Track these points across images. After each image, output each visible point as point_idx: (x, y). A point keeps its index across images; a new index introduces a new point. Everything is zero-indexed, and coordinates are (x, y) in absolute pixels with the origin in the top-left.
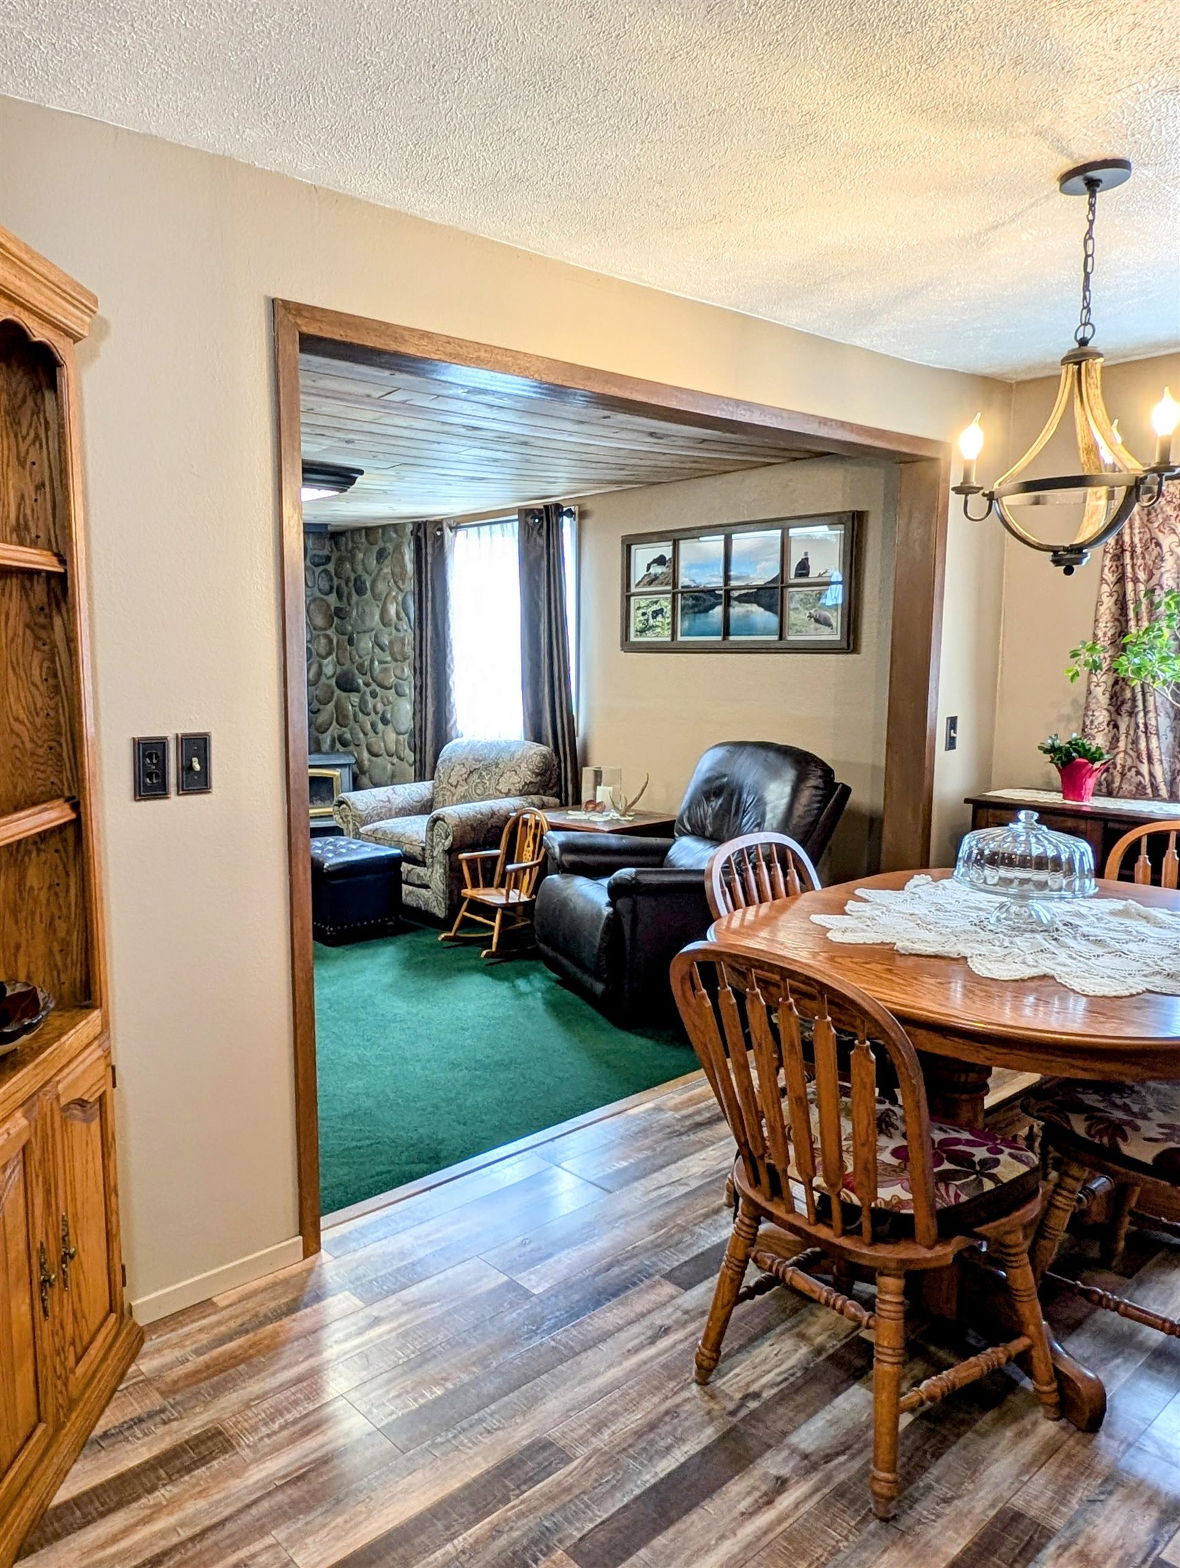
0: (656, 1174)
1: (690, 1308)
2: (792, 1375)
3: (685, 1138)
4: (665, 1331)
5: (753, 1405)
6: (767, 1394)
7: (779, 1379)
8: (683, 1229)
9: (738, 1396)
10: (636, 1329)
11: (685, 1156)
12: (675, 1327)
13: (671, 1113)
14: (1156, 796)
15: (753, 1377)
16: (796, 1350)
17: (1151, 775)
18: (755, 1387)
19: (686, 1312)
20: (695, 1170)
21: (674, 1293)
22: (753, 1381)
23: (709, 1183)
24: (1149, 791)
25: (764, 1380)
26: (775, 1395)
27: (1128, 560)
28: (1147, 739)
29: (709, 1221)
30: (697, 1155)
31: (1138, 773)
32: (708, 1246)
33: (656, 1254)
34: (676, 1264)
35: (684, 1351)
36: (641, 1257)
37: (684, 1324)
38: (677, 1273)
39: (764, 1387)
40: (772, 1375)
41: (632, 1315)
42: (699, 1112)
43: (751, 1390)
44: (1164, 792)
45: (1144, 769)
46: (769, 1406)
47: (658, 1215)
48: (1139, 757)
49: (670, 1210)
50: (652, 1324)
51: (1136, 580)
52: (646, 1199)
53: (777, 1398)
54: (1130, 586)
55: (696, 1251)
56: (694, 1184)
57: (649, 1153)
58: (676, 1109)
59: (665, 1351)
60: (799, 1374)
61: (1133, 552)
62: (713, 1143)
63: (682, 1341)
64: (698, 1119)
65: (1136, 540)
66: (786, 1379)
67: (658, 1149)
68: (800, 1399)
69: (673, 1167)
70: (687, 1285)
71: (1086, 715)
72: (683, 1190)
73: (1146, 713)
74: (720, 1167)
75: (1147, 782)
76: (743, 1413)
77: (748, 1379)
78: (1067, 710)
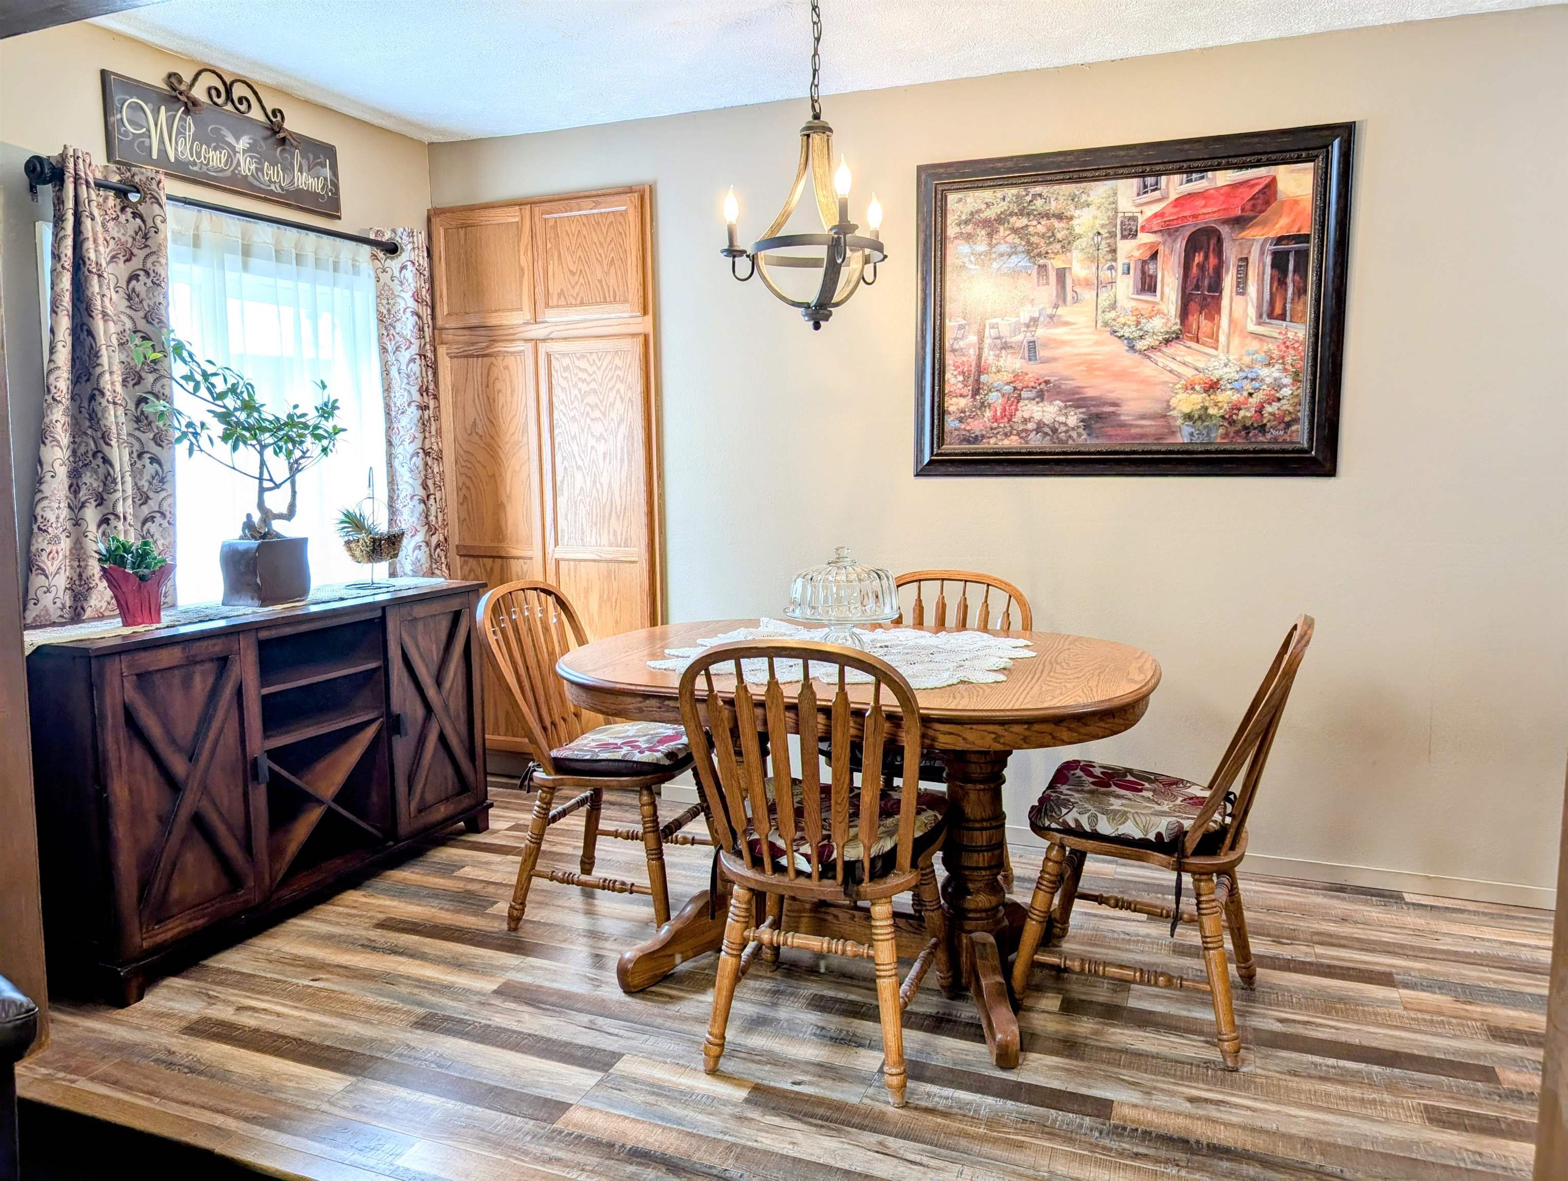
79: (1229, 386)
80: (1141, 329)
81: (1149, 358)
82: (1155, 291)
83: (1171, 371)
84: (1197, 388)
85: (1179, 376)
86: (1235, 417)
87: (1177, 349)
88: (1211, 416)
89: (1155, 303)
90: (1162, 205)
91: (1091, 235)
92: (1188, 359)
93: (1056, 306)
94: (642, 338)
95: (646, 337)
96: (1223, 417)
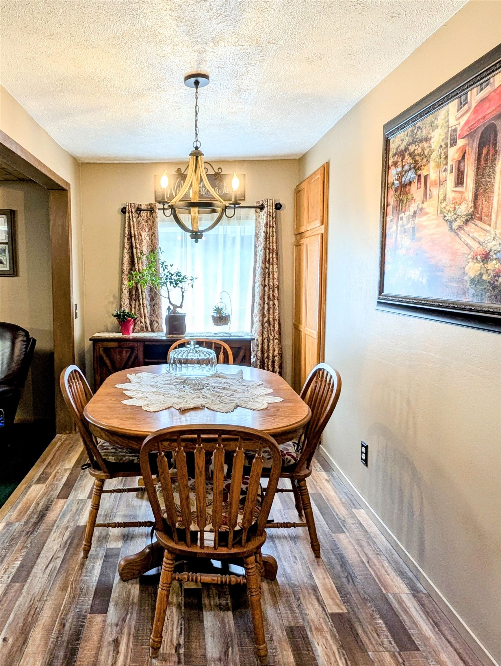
0: (39, 560)
1: (116, 621)
2: (181, 625)
3: (36, 533)
4: (116, 642)
5: (182, 651)
6: (182, 642)
7: (179, 630)
8: (77, 582)
9: (173, 651)
10: (104, 651)
11: (44, 543)
12: (119, 636)
13: (17, 524)
14: (147, 331)
15: (170, 637)
16: (172, 612)
17: (145, 323)
18: (175, 643)
19: (117, 625)
20: (55, 548)
21: (103, 618)
22: (172, 640)
23: (67, 551)
24: (145, 329)
25: (175, 635)
26: (184, 639)
27: (133, 240)
28: (144, 309)
29: (84, 571)
30: (49, 540)
31: (141, 322)
32: (95, 584)
33: (77, 604)
34: (90, 602)
35: (134, 646)
36: (72, 609)
37: (121, 631)
38: (95, 607)
39: (178, 639)
40: (175, 631)
41: (96, 644)
42: (30, 517)
43: (175, 645)
44: (149, 329)
45: (143, 320)
46: (188, 648)
47: (59, 582)
48: (141, 316)
49: (62, 576)
50: (109, 643)
51: (136, 248)
52: (46, 576)
53: (186, 639)
54: (135, 250)
55: (92, 590)
56: (62, 555)
57: (25, 550)
58: (18, 520)
59: (127, 652)
60: (183, 622)
61: (135, 237)
62: (51, 530)
63: (129, 641)
64: (33, 520)
65: (136, 233)
66: (181, 629)
67: (29, 545)
68: (194, 634)
69: (43, 552)
70: (104, 610)
71: (121, 301)
72: (59, 562)
73: (143, 299)
74: (64, 540)
75: (144, 326)
76: (182, 657)
77: (169, 640)
78: (112, 299)
79: (495, 257)
80: (455, 214)
81: (458, 235)
82: (463, 184)
83: (467, 245)
84: (479, 257)
85: (470, 248)
86: (496, 283)
87: (471, 227)
88: (484, 281)
89: (462, 192)
90: (468, 114)
91: (438, 148)
92: (476, 235)
93: (423, 202)
94: (320, 236)
95: (323, 234)
96: (489, 282)
